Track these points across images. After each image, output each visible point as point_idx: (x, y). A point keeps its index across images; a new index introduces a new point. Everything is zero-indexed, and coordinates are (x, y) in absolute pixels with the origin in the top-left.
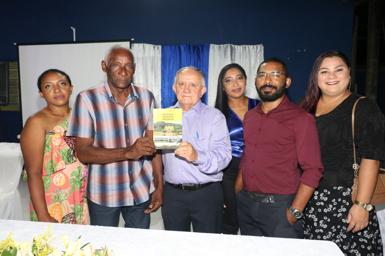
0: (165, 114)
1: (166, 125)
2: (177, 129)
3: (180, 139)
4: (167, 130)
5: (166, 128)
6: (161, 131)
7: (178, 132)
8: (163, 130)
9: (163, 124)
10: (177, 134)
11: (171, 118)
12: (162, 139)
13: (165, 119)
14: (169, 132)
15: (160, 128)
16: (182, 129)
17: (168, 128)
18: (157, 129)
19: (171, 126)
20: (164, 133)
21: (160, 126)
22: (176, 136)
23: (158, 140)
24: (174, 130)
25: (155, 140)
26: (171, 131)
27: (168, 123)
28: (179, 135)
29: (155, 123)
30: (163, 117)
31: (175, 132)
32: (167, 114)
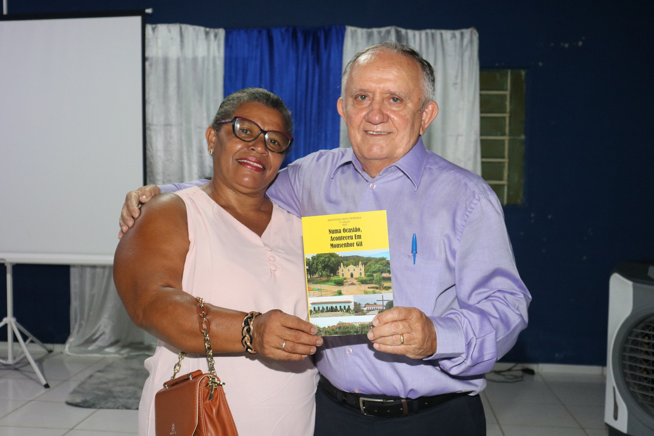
0: (336, 231)
1: (342, 262)
2: (374, 272)
3: (385, 303)
4: (345, 276)
5: (344, 272)
6: (327, 281)
7: (379, 282)
8: (335, 278)
9: (333, 259)
10: (377, 288)
11: (354, 241)
12: (334, 306)
13: (338, 246)
14: (353, 284)
15: (324, 273)
16: (389, 272)
17: (349, 270)
18: (316, 276)
19: (356, 264)
20: (338, 288)
21: (324, 268)
22: (374, 293)
23: (323, 307)
24: (368, 276)
25: (314, 308)
26: (356, 279)
27: (348, 256)
28: (384, 291)
29: (309, 259)
30: (332, 239)
31: (368, 283)
32: (342, 231)
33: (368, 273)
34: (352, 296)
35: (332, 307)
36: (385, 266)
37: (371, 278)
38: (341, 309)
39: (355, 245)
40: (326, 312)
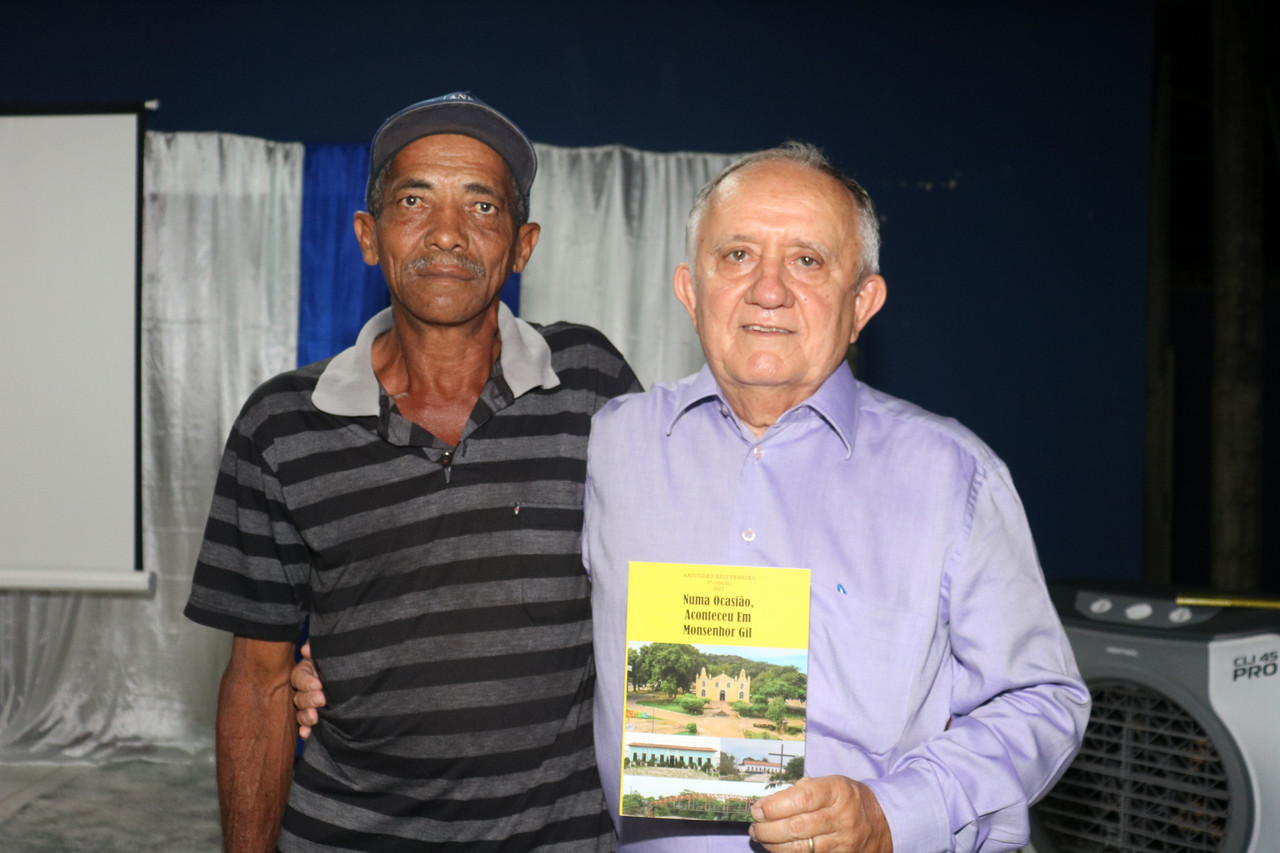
0: (699, 600)
1: (704, 665)
2: (770, 695)
3: (786, 760)
4: (707, 697)
5: (706, 686)
6: (669, 702)
7: (777, 716)
8: (686, 698)
9: (686, 657)
10: (773, 728)
11: (735, 625)
12: (677, 755)
13: (699, 631)
14: (722, 714)
15: (664, 684)
16: (803, 698)
17: (717, 685)
18: (647, 688)
19: (734, 673)
20: (689, 719)
21: (665, 674)
22: (766, 737)
23: (653, 756)
24: (757, 701)
25: (635, 755)
26: (731, 704)
27: (719, 654)
28: (786, 736)
29: (635, 652)
30: (689, 615)
31: (756, 717)
32: (712, 601)
33: (757, 696)
34: (719, 739)
35: (672, 757)
36: (795, 684)
37: (763, 705)
38: (691, 764)
39: (736, 633)
40: (658, 766)
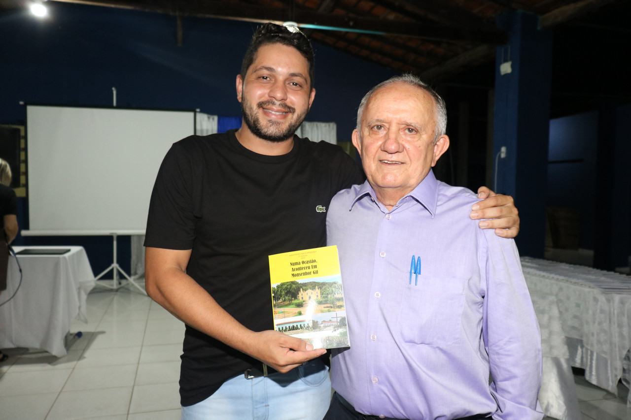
0: (296, 264)
1: (301, 287)
2: (328, 294)
3: (339, 319)
4: (304, 299)
5: (302, 295)
6: (289, 304)
7: (332, 302)
8: (296, 301)
9: (294, 286)
10: (331, 307)
11: (311, 270)
12: (295, 325)
13: (298, 275)
15: (287, 298)
16: (341, 293)
17: (307, 294)
18: (281, 301)
19: (313, 288)
20: (299, 309)
21: (286, 294)
22: (329, 311)
23: (286, 326)
24: (324, 297)
25: (279, 328)
26: (314, 300)
27: (306, 282)
28: (337, 309)
29: (274, 288)
30: (293, 270)
31: (325, 304)
32: (301, 263)
34: (311, 315)
35: (293, 326)
37: (326, 299)
38: (301, 327)
39: (312, 273)
40: (291, 330)
